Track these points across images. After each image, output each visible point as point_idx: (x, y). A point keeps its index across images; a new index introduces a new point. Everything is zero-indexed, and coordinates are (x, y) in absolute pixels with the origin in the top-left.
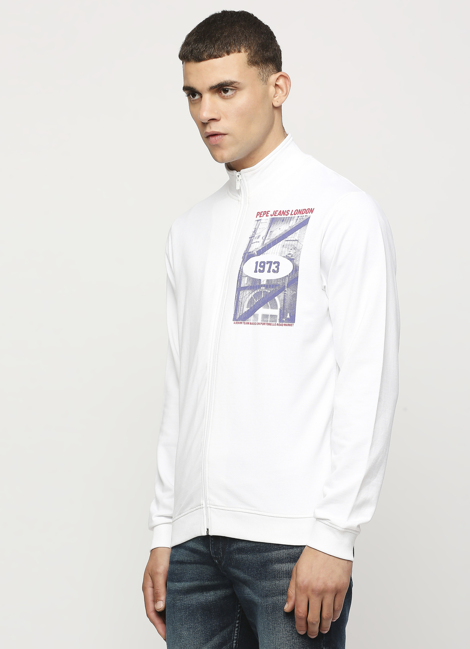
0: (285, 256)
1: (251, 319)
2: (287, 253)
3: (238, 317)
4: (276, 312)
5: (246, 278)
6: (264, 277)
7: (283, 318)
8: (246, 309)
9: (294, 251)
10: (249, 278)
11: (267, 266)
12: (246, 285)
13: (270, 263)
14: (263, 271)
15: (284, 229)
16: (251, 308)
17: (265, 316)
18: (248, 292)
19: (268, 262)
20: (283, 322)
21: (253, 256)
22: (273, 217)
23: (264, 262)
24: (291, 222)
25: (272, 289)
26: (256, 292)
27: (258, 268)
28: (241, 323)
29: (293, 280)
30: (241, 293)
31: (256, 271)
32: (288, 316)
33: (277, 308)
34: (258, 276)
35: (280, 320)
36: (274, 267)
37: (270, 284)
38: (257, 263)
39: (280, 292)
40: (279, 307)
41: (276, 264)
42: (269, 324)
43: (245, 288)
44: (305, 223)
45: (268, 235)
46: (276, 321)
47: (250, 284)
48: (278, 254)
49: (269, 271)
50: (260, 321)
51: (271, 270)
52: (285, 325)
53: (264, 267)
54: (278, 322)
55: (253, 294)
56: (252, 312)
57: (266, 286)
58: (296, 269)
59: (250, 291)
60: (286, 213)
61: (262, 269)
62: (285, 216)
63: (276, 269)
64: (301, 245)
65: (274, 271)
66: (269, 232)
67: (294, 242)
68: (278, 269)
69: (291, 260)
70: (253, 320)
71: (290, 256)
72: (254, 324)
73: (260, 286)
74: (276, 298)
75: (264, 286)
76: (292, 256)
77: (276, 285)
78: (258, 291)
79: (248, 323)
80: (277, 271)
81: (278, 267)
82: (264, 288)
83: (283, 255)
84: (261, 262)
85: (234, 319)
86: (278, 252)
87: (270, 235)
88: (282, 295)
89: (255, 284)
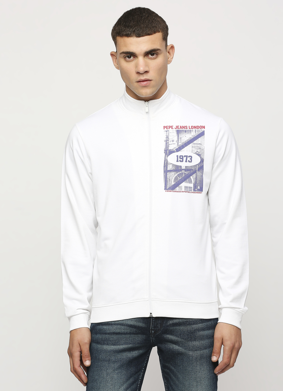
0: (195, 153)
1: (177, 189)
2: (195, 151)
3: (168, 187)
4: (192, 185)
5: (171, 165)
6: (184, 165)
7: (196, 188)
8: (173, 183)
9: (200, 150)
10: (173, 165)
11: (185, 158)
12: (171, 169)
13: (187, 156)
14: (182, 161)
15: (189, 137)
16: (176, 183)
17: (186, 187)
18: (173, 173)
19: (185, 156)
20: (196, 191)
21: (174, 152)
22: (177, 129)
23: (182, 156)
24: (192, 133)
25: (189, 172)
26: (179, 173)
27: (179, 159)
28: (171, 191)
29: (201, 167)
30: (168, 173)
31: (177, 161)
32: (199, 188)
33: (192, 183)
34: (179, 164)
35: (194, 190)
36: (189, 159)
37: (187, 169)
38: (177, 156)
39: (193, 173)
40: (193, 182)
41: (190, 158)
42: (189, 192)
43: (171, 171)
44: (202, 134)
45: (179, 140)
46: (192, 191)
47: (174, 168)
48: (190, 152)
49: (186, 161)
50: (183, 190)
51: (187, 161)
52: (197, 193)
53: (183, 159)
54: (193, 191)
55: (177, 174)
56: (177, 185)
57: (185, 170)
58: (202, 161)
59: (175, 173)
60: (185, 128)
61: (181, 160)
62: (185, 129)
63: (190, 160)
64: (203, 147)
65: (189, 161)
66: (179, 138)
67: (199, 145)
68: (191, 160)
69: (199, 155)
70: (178, 190)
71: (198, 153)
72: (179, 192)
73: (181, 170)
74: (191, 177)
75: (184, 170)
76: (199, 153)
77: (191, 170)
78: (181, 172)
79: (175, 191)
80: (191, 162)
81: (191, 159)
82: (184, 171)
83: (193, 152)
84: (180, 156)
85: (165, 189)
86: (190, 150)
87: (180, 140)
88: (194, 175)
89: (177, 169)
